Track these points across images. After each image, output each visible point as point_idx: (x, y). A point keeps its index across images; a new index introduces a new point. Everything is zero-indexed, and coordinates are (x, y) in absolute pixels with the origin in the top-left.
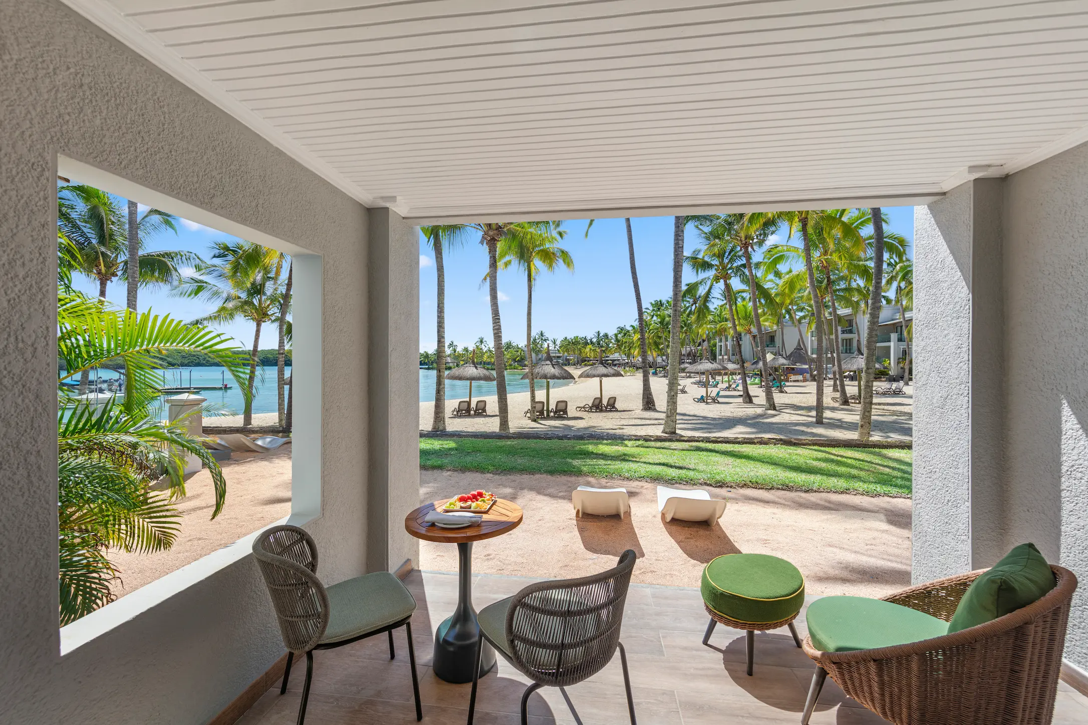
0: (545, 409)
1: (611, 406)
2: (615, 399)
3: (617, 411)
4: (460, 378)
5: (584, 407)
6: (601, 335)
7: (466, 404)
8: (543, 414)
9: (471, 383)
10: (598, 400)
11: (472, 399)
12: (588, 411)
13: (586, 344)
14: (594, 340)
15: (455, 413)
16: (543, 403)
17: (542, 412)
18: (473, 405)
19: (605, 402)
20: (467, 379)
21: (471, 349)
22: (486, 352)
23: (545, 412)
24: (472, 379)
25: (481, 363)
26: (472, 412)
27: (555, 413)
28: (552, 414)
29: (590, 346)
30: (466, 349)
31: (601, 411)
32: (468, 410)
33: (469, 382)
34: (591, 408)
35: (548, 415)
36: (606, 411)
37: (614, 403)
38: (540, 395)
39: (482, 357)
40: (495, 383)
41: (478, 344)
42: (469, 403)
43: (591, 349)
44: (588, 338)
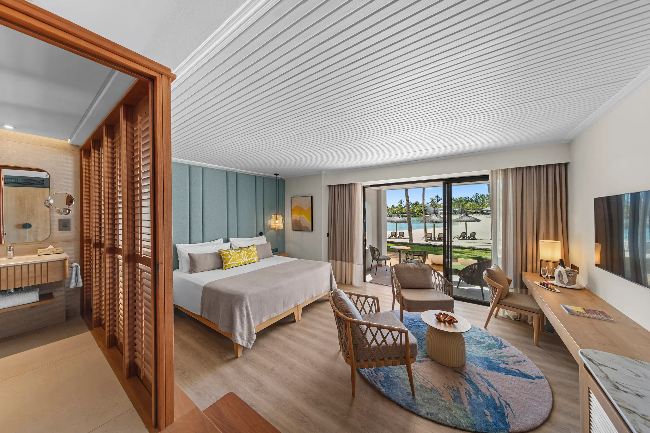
0: (433, 236)
1: (473, 236)
2: (475, 233)
3: (476, 239)
4: (392, 222)
5: (456, 237)
6: (478, 196)
7: (395, 233)
8: (432, 239)
9: (397, 224)
10: (464, 234)
11: (397, 231)
12: (459, 239)
13: (468, 201)
14: (474, 199)
15: (390, 237)
16: (432, 234)
17: (431, 238)
18: (398, 234)
19: (469, 235)
20: (395, 222)
21: (395, 206)
22: (404, 207)
23: (433, 238)
24: (397, 222)
25: (401, 213)
26: (397, 237)
27: (438, 238)
28: (437, 239)
29: (470, 203)
30: (393, 206)
31: (466, 239)
32: (395, 236)
33: (395, 223)
34: (460, 237)
35: (434, 240)
36: (469, 239)
37: (475, 236)
38: (430, 230)
39: (402, 210)
40: (407, 224)
41: (399, 203)
42: (396, 233)
43: (470, 204)
44: (470, 198)
